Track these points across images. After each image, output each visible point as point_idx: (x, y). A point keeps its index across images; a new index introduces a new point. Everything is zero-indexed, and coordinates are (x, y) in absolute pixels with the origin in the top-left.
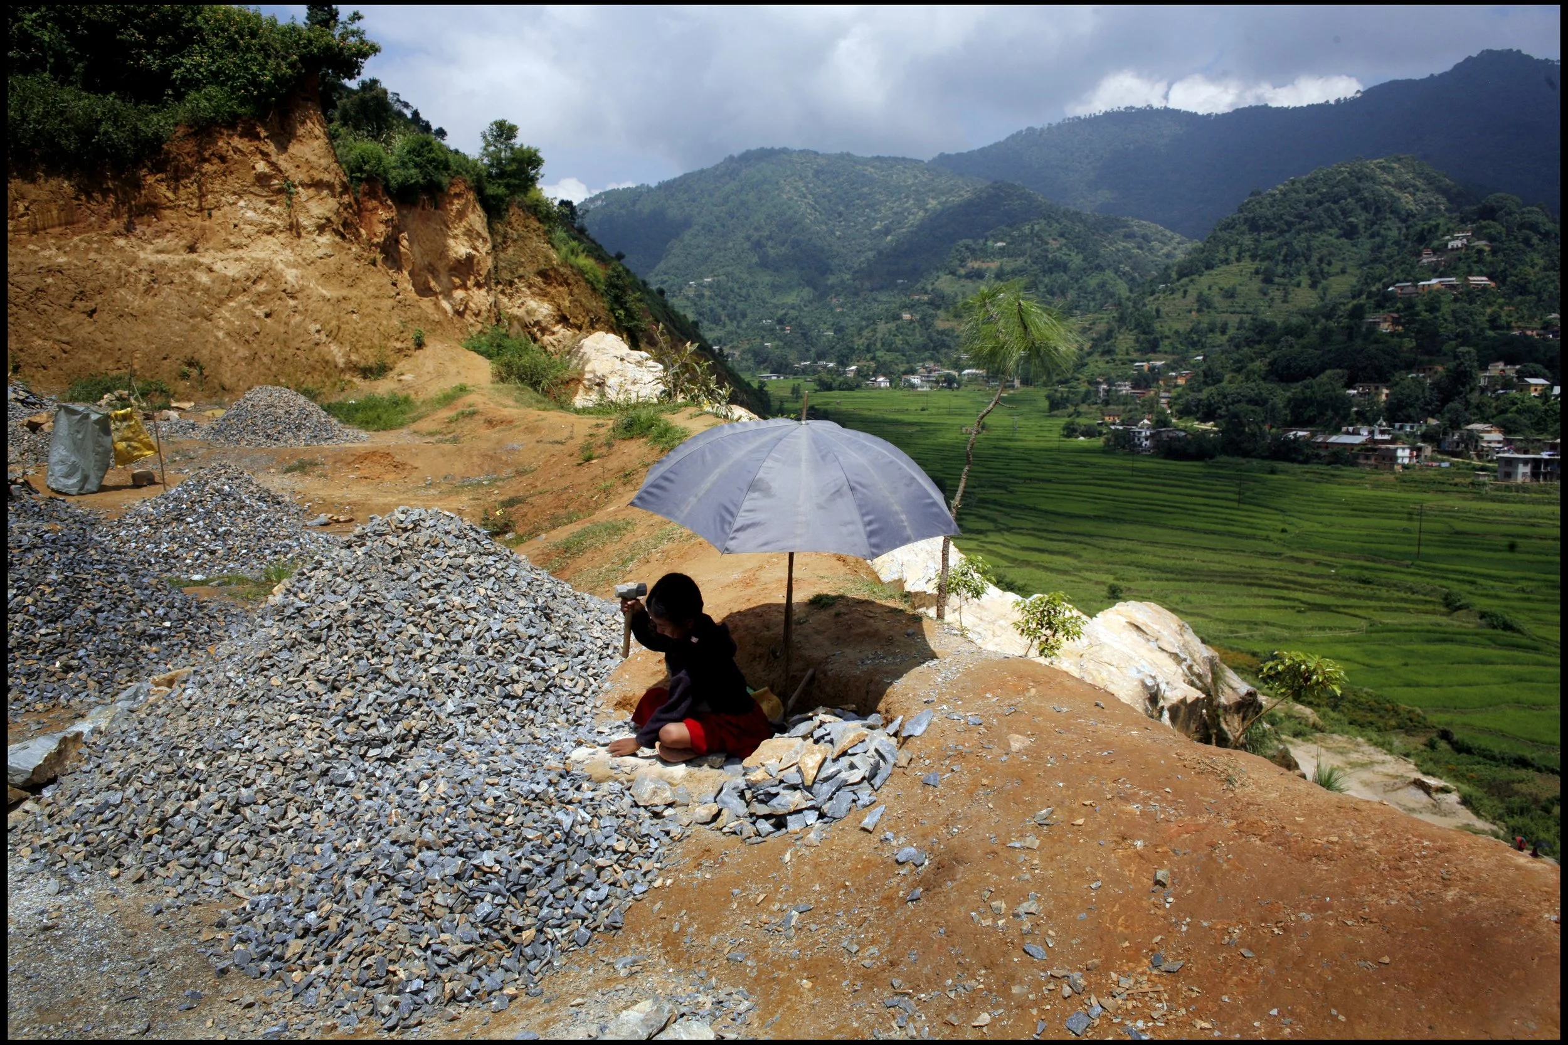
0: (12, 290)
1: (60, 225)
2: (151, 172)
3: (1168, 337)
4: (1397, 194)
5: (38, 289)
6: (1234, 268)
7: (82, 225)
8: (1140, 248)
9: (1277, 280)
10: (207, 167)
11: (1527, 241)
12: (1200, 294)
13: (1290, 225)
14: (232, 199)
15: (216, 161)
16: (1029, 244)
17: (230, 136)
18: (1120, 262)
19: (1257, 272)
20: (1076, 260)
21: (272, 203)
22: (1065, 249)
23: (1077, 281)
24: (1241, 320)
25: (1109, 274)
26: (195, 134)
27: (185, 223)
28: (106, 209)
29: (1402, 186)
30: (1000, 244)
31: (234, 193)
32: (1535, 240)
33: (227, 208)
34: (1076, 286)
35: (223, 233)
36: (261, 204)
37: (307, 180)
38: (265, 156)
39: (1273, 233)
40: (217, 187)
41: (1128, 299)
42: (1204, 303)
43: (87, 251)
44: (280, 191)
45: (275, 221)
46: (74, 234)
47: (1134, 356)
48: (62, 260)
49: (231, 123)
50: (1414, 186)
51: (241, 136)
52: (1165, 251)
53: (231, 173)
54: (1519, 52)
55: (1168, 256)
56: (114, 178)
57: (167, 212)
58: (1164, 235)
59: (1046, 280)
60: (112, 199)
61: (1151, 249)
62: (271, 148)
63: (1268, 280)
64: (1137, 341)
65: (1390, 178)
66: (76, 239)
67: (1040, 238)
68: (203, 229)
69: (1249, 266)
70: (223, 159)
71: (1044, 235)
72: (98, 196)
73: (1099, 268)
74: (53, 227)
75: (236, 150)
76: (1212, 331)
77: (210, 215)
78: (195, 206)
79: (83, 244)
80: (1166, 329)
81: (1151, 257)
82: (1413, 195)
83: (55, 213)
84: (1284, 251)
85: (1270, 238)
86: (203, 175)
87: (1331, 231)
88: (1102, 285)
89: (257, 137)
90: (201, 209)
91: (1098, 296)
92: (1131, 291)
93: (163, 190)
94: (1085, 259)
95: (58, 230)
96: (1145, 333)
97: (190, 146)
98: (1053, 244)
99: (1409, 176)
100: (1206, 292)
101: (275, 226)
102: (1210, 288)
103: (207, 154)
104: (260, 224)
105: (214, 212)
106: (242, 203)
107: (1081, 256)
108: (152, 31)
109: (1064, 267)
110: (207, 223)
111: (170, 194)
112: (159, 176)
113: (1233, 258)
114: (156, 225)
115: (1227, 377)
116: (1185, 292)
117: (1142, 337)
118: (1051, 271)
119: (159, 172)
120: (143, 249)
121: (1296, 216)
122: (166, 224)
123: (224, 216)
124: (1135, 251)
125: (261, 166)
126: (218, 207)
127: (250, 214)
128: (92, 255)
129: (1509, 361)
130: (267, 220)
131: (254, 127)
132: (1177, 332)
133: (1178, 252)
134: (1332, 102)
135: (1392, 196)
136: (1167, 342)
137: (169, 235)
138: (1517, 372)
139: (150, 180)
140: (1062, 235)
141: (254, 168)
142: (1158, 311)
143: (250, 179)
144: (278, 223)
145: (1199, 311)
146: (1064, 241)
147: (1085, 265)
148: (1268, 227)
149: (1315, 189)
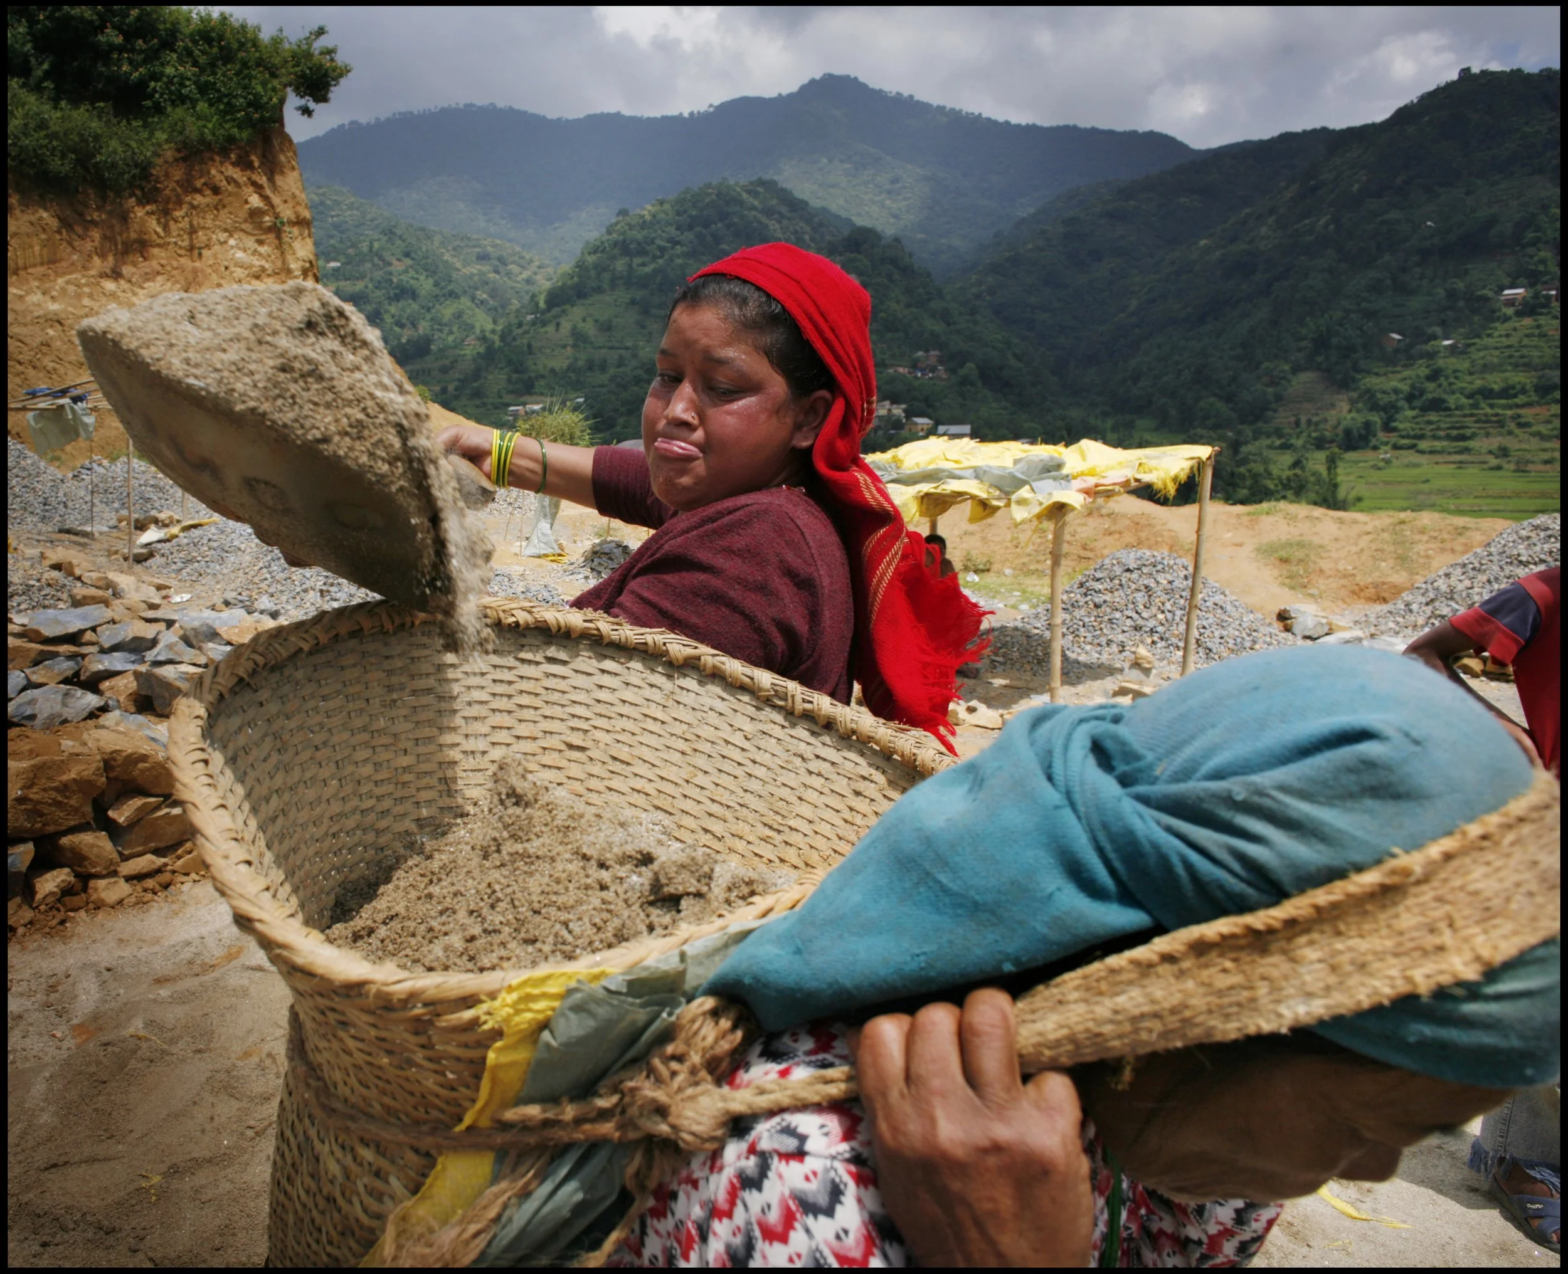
0: (12, 345)
1: (42, 264)
2: (141, 203)
3: (543, 377)
4: (765, 220)
5: (42, 344)
6: (608, 298)
7: (64, 264)
8: (497, 272)
9: (654, 311)
10: (198, 199)
11: (889, 277)
12: (574, 328)
13: (662, 250)
14: (223, 236)
15: (208, 192)
16: (368, 265)
17: (222, 163)
18: (477, 289)
19: (633, 302)
20: (426, 285)
21: (260, 242)
22: (412, 273)
23: (429, 310)
24: (621, 357)
25: (465, 302)
26: (184, 159)
27: (175, 264)
28: (88, 246)
29: (769, 212)
30: (333, 264)
31: (226, 230)
32: (896, 276)
33: (217, 248)
34: (428, 317)
35: (214, 276)
36: (250, 243)
37: (293, 218)
38: (258, 188)
39: (646, 259)
40: (209, 223)
41: (493, 332)
42: (579, 338)
43: (79, 296)
44: (270, 230)
45: (263, 263)
46: (58, 275)
47: (508, 398)
48: (54, 307)
49: (225, 148)
50: (780, 213)
51: (234, 164)
52: (525, 275)
53: (224, 206)
54: (856, 79)
55: (528, 281)
56: (98, 209)
57: (156, 251)
58: (522, 258)
59: (393, 309)
60: (96, 234)
61: (509, 274)
62: (263, 180)
63: (645, 311)
64: (509, 381)
65: (756, 203)
66: (61, 281)
67: (381, 258)
68: (195, 271)
69: (623, 295)
70: (216, 190)
71: (386, 255)
72: (79, 230)
73: (453, 295)
74: (35, 266)
75: (230, 180)
76: (590, 369)
77: (200, 255)
78: (186, 243)
79: (71, 288)
80: (540, 367)
81: (510, 283)
82: (779, 222)
83: (37, 248)
84: (659, 278)
85: (643, 265)
86: (194, 207)
87: (704, 258)
88: (459, 315)
89: (249, 166)
90: (191, 248)
91: (455, 329)
92: (495, 322)
93: (153, 225)
94: (436, 284)
95: (40, 270)
96: (517, 371)
97: (178, 174)
98: (398, 266)
99: (774, 202)
100: (581, 325)
101: (263, 269)
102: (584, 320)
103: (199, 183)
104: (250, 267)
105: (204, 252)
106: (232, 242)
107: (431, 281)
108: (130, 34)
109: (412, 294)
110: (198, 264)
111: (159, 230)
112: (148, 208)
113: (606, 286)
114: (145, 266)
115: (621, 421)
116: (558, 324)
117: (515, 376)
118: (397, 298)
119: (148, 203)
120: (135, 294)
121: (668, 241)
122: (154, 264)
123: (215, 256)
124: (492, 275)
125: (255, 201)
126: (208, 247)
127: (240, 255)
128: (86, 301)
129: (895, 400)
130: (257, 262)
131: (247, 155)
132: (552, 371)
133: (538, 277)
134: (686, 115)
135: (761, 223)
136: (542, 382)
137: (159, 278)
138: (905, 411)
139: (140, 212)
140: (407, 255)
141: (246, 202)
142: (530, 346)
143: (243, 214)
144: (267, 266)
145: (575, 346)
146: (409, 262)
147: (437, 291)
148: (642, 252)
149: (685, 212)
